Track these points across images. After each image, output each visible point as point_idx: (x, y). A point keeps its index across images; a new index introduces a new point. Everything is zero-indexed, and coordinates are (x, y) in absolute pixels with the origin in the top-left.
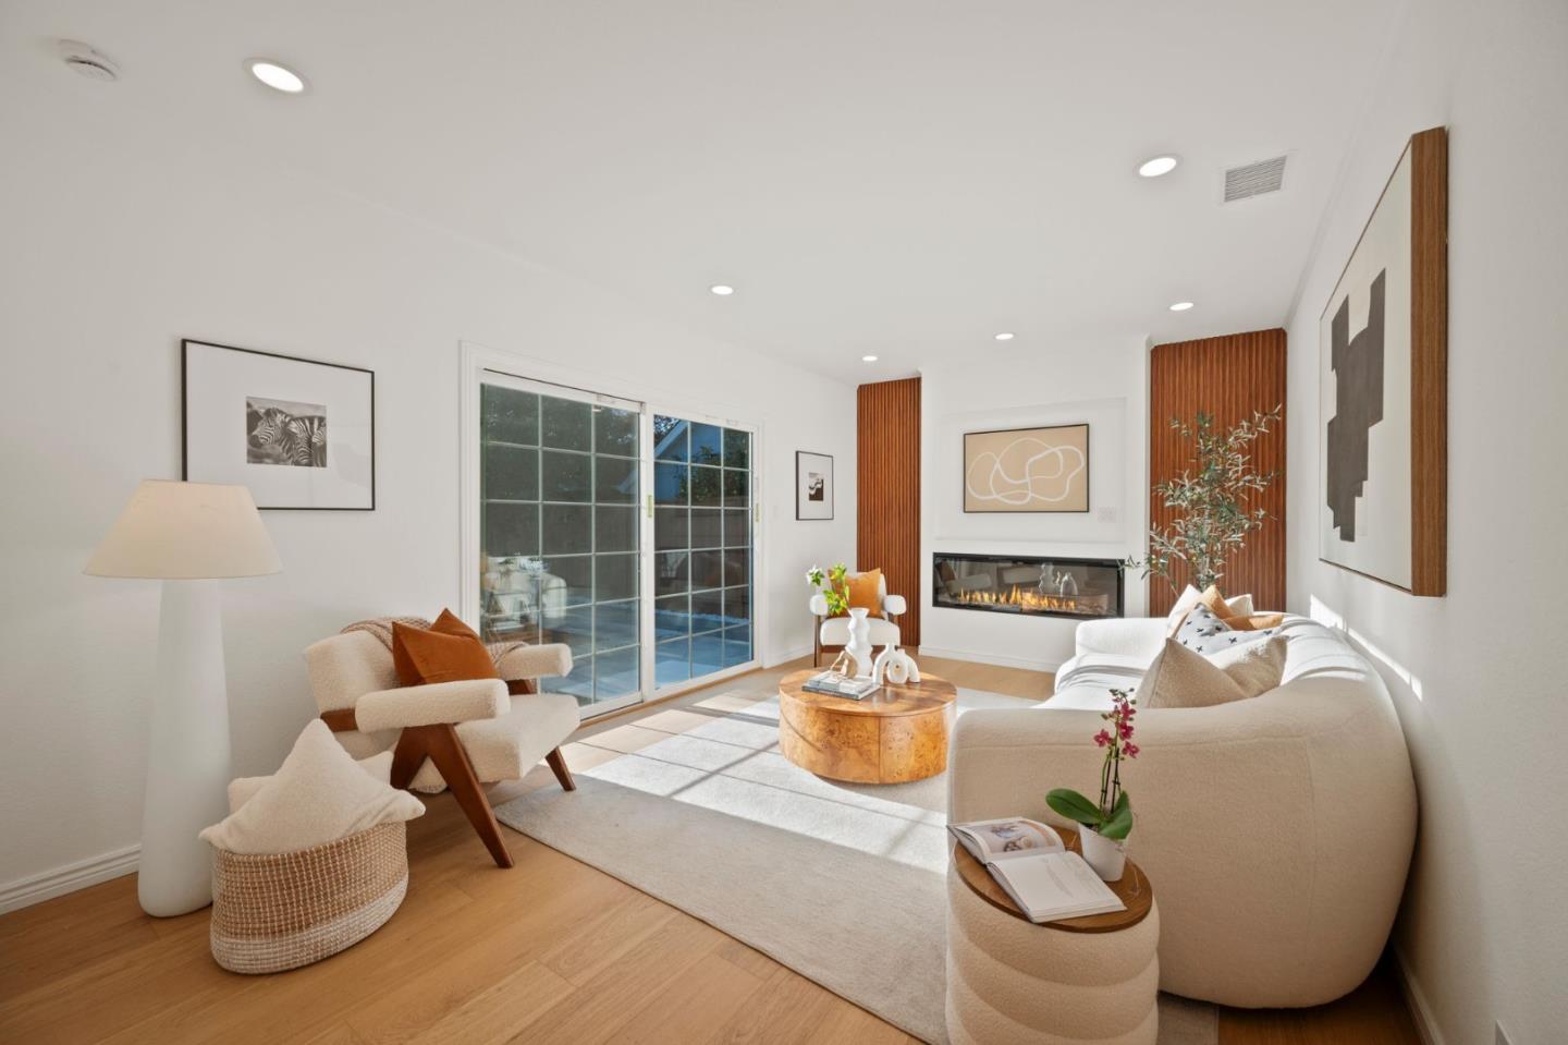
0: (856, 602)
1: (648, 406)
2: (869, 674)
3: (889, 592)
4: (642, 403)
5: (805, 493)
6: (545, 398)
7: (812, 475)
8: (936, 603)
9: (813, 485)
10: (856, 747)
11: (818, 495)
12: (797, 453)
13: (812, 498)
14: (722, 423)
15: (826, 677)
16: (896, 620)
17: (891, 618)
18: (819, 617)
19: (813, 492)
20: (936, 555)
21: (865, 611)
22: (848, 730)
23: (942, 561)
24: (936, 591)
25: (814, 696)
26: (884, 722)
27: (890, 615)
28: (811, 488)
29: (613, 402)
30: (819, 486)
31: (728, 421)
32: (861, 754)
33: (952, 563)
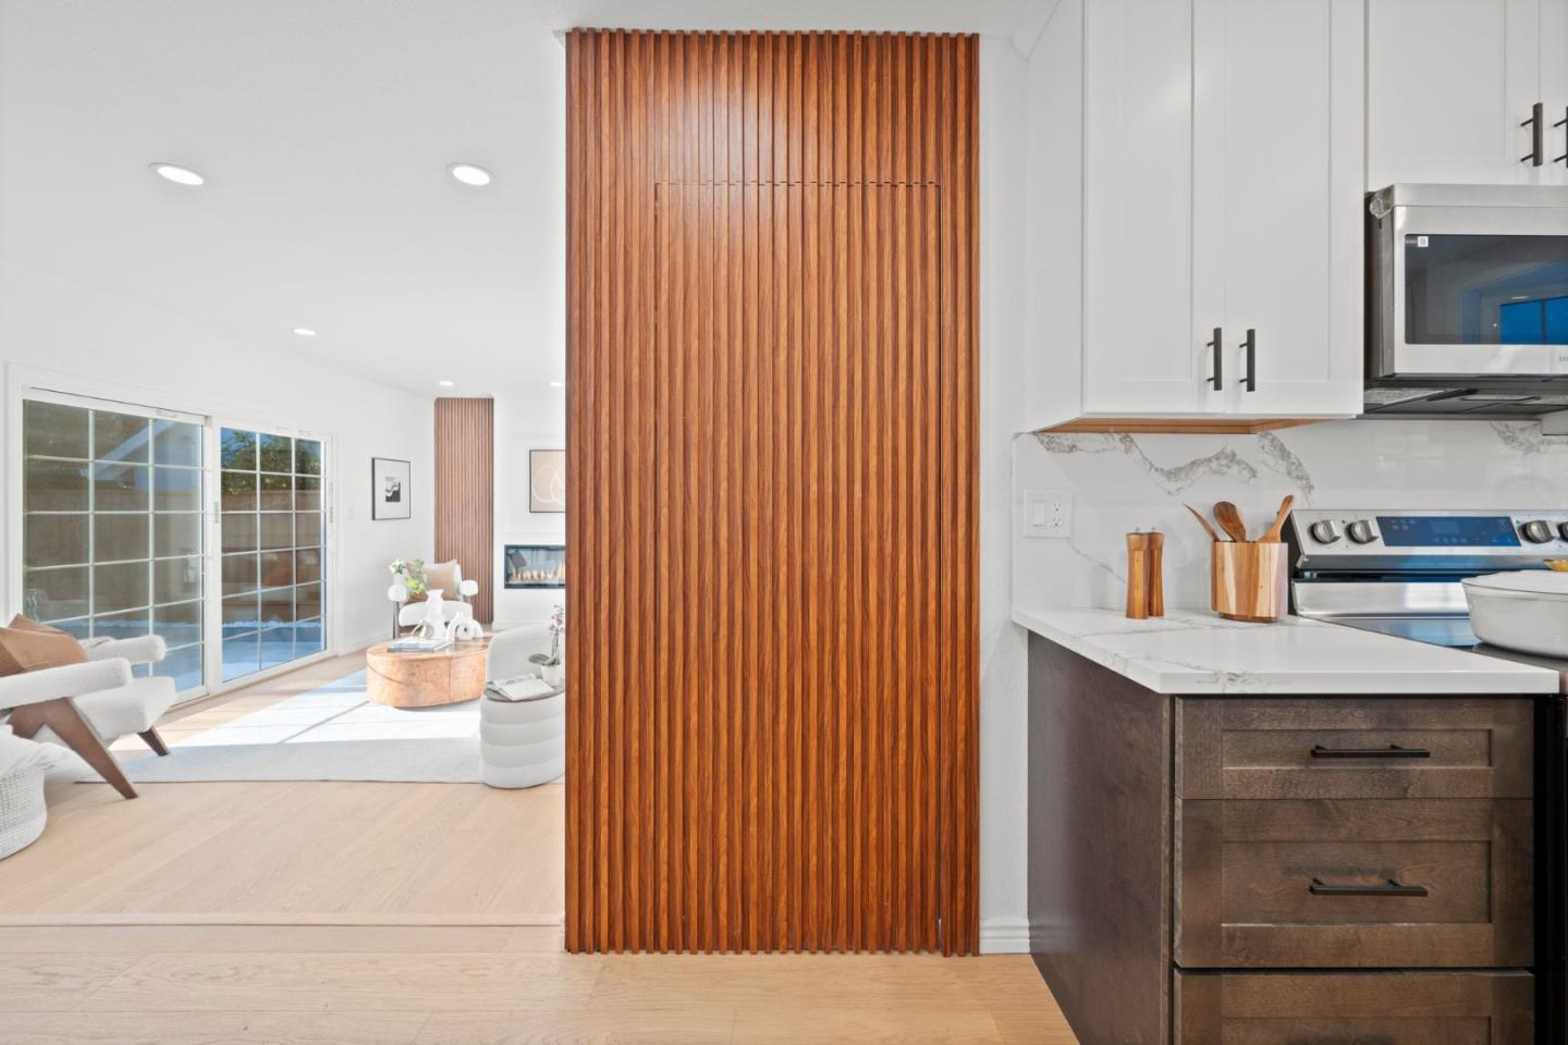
0: (432, 585)
1: (214, 420)
2: (443, 636)
3: (465, 578)
4: (206, 417)
5: (381, 495)
6: (97, 414)
7: (388, 479)
8: (508, 586)
9: (389, 488)
10: (432, 682)
11: (395, 497)
12: (373, 460)
13: (389, 499)
14: (294, 435)
15: (408, 640)
16: (469, 600)
17: (465, 599)
18: (398, 603)
19: (390, 495)
20: (508, 548)
21: (441, 591)
22: (426, 671)
23: (513, 552)
24: (508, 576)
25: (397, 654)
26: (453, 662)
27: (464, 597)
28: (388, 491)
29: (175, 416)
30: (396, 489)
31: (300, 431)
32: (436, 686)
33: (525, 554)
